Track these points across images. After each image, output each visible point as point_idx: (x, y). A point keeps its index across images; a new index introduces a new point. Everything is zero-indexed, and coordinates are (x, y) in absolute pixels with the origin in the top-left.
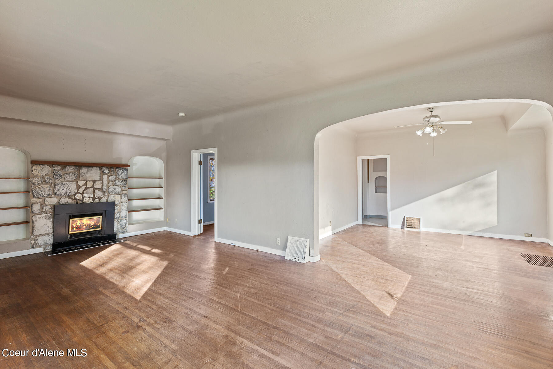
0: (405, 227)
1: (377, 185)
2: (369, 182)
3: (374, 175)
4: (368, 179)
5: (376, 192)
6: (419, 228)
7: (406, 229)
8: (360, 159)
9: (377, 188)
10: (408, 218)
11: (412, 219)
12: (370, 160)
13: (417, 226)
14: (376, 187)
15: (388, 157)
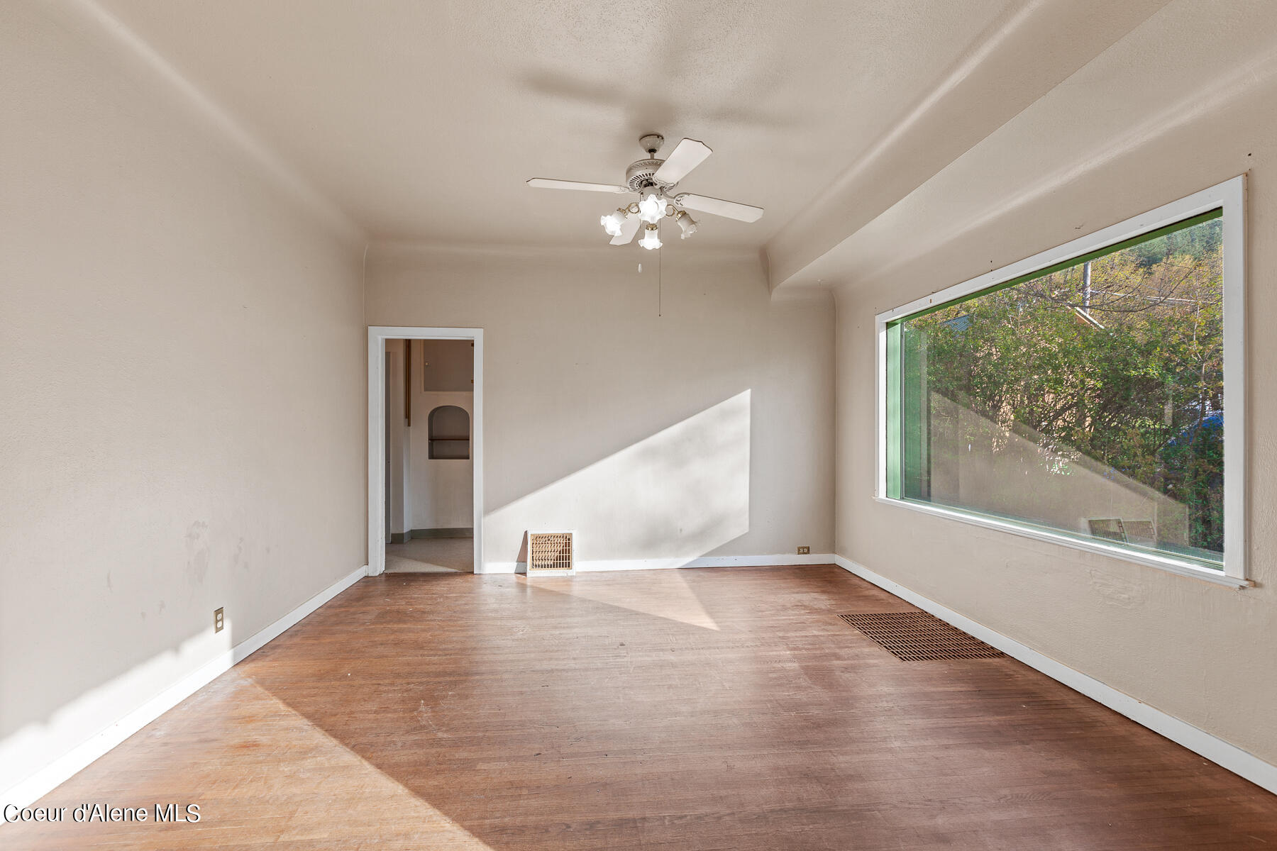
0: (528, 569)
1: (435, 434)
2: (409, 425)
3: (425, 403)
4: (408, 416)
5: (432, 456)
6: (569, 566)
7: (533, 574)
8: (378, 336)
9: (435, 443)
10: (537, 537)
11: (548, 538)
12: (413, 344)
13: (564, 560)
14: (432, 440)
15: (477, 335)
